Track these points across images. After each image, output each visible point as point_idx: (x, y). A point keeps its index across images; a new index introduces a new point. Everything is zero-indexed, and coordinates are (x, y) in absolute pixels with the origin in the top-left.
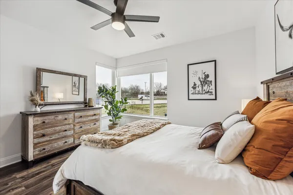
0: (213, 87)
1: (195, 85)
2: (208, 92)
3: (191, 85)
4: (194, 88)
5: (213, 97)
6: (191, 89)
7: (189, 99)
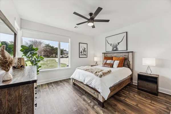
0: (86, 53)
1: (81, 51)
2: (85, 55)
3: (80, 51)
4: (81, 53)
5: (86, 56)
6: (80, 53)
7: (79, 57)
